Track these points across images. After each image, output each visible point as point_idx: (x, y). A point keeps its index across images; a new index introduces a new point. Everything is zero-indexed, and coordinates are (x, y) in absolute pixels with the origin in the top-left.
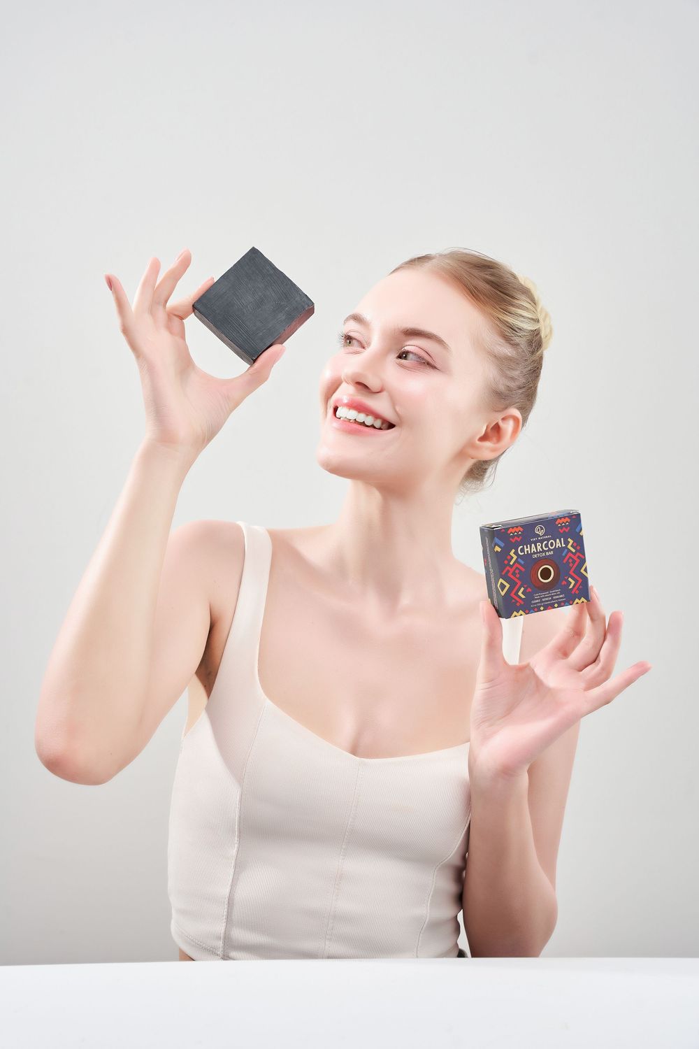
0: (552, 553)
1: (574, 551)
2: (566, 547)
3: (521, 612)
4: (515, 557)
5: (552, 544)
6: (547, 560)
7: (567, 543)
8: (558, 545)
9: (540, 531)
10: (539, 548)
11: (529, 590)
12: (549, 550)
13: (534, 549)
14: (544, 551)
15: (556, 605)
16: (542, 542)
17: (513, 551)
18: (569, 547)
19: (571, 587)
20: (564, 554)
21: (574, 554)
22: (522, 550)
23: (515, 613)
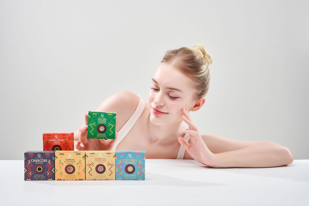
0: (42, 163)
1: (50, 164)
2: (48, 162)
3: (30, 179)
4: (30, 162)
5: (43, 161)
6: (40, 165)
7: (48, 161)
8: (45, 161)
9: (39, 156)
10: (38, 161)
11: (33, 173)
12: (42, 162)
13: (36, 161)
14: (40, 162)
15: (42, 179)
16: (39, 159)
17: (29, 160)
18: (49, 162)
19: (48, 175)
20: (47, 164)
21: (50, 165)
22: (32, 161)
23: (28, 179)
